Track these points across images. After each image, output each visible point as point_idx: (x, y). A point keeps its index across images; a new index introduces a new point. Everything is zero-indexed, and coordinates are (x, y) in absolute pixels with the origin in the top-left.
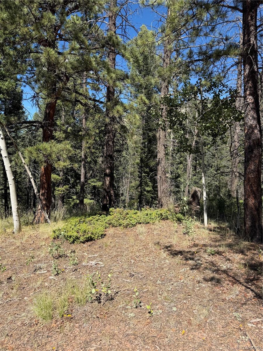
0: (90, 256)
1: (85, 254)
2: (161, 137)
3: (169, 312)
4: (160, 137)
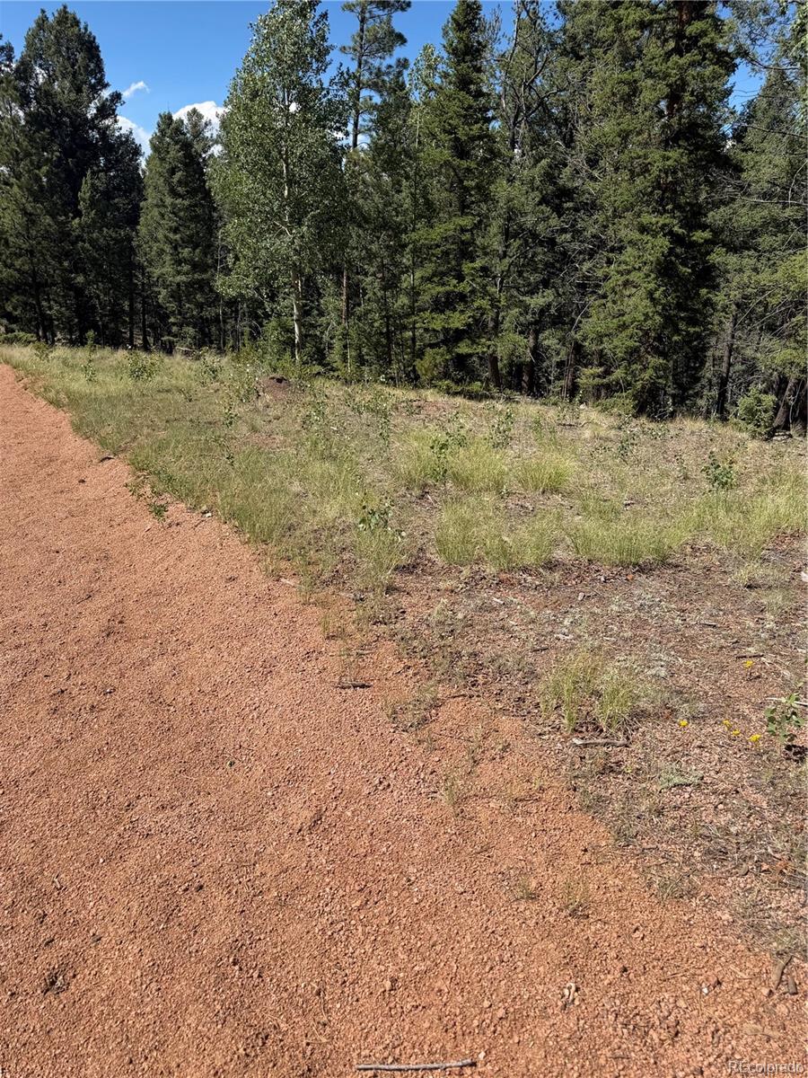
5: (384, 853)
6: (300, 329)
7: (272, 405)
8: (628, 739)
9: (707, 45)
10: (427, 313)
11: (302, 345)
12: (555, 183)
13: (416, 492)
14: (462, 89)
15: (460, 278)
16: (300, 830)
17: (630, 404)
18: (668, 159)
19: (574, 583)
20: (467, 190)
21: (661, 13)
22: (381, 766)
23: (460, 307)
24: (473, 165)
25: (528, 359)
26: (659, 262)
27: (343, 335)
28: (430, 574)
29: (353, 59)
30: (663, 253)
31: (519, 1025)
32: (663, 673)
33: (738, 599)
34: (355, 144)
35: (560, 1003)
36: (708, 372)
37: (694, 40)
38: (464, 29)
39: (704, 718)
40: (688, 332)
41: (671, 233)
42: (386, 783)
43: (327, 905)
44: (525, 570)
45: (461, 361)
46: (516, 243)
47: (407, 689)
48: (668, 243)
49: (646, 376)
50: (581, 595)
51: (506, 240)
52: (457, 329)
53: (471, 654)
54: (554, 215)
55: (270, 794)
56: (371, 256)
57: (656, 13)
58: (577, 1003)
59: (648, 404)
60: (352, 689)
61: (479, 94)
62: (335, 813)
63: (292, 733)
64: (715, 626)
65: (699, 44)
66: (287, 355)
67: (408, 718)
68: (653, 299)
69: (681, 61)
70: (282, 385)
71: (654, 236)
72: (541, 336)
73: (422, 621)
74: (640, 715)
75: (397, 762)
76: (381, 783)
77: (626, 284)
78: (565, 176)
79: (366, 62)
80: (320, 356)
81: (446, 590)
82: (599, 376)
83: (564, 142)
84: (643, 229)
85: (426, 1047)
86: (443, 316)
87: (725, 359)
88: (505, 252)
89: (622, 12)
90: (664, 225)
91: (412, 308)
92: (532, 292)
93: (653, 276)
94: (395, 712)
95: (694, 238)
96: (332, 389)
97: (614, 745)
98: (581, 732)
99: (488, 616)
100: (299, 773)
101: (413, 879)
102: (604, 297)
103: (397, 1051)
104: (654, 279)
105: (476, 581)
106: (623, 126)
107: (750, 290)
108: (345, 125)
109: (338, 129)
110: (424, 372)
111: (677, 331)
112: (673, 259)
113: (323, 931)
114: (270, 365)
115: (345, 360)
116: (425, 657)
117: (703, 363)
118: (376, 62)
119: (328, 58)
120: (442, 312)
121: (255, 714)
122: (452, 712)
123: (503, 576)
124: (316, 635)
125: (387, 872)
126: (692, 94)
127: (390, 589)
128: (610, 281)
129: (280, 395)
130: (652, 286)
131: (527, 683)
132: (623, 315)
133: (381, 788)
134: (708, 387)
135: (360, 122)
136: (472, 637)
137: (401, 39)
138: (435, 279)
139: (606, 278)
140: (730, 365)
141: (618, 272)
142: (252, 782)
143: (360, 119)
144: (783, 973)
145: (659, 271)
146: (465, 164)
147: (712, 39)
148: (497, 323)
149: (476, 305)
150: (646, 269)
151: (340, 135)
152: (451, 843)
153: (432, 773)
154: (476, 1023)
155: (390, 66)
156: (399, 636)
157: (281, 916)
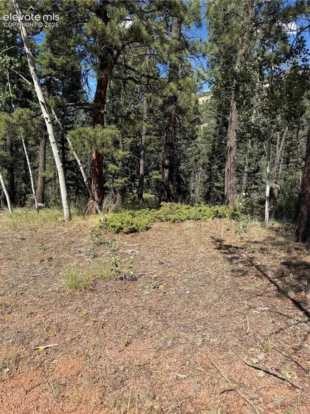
0: (129, 245)
1: (125, 243)
2: (233, 120)
3: (182, 294)
4: (231, 121)
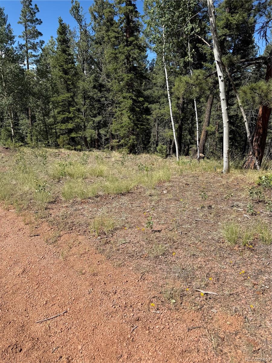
5: (43, 273)
6: (13, 131)
7: (4, 157)
8: (112, 235)
9: (135, 44)
10: (59, 124)
11: (15, 136)
12: (98, 82)
13: (57, 180)
14: (63, 53)
15: (70, 113)
16: (19, 275)
17: (127, 150)
18: (129, 76)
19: (104, 200)
20: (69, 85)
21: (121, 34)
22: (43, 254)
23: (71, 122)
24: (70, 77)
25: (97, 138)
26: (130, 107)
27: (30, 132)
28: (60, 203)
29: (24, 40)
30: (131, 104)
31: (78, 300)
32: (124, 219)
33: (147, 199)
34: (28, 68)
35: (88, 293)
36: (152, 140)
37: (131, 42)
38: (62, 34)
39: (133, 227)
40: (141, 128)
41: (132, 99)
42: (44, 257)
43: (28, 290)
44: (89, 198)
45: (73, 139)
46: (88, 101)
47: (52, 234)
48: (132, 101)
49: (131, 141)
50: (105, 203)
51: (85, 100)
52: (70, 128)
53: (72, 222)
54: (99, 92)
55: (9, 268)
56: (38, 106)
57: (119, 34)
58: (92, 292)
59: (133, 150)
60: (34, 237)
61: (69, 55)
62: (29, 268)
63: (15, 251)
64: (139, 206)
65: (133, 43)
66: (9, 140)
67: (51, 241)
68: (130, 118)
69: (128, 49)
70: (8, 150)
71: (127, 100)
72: (100, 130)
73: (57, 216)
74: (116, 229)
75: (48, 252)
76: (43, 257)
77: (121, 114)
78: (100, 81)
79: (29, 41)
80: (22, 139)
81: (65, 207)
82: (118, 142)
83: (99, 70)
84: (124, 98)
85: (55, 313)
86: (65, 125)
87: (157, 135)
88: (85, 104)
89: (109, 33)
90: (130, 96)
91: (55, 122)
92: (95, 116)
93: (129, 111)
94: (47, 240)
95: (139, 100)
96: (27, 150)
97: (109, 237)
98: (100, 235)
99: (78, 212)
100: (18, 261)
101: (51, 277)
102: (116, 118)
103: (48, 316)
104: (129, 112)
105: (74, 203)
106: (114, 67)
107: (159, 115)
108: (24, 62)
109: (21, 63)
110: (60, 143)
111: (138, 128)
112: (134, 106)
113: (27, 297)
114: (3, 143)
115: (32, 140)
116: (57, 225)
117: (150, 137)
118: (32, 41)
119: (14, 40)
120: (65, 123)
121: (3, 249)
122: (65, 237)
123: (83, 200)
124: (22, 224)
125: (44, 277)
126: (132, 58)
127: (46, 209)
128: (117, 113)
129: (7, 153)
130: (129, 114)
131: (87, 227)
132: (122, 123)
133: (43, 259)
134: (153, 144)
135: (29, 61)
136: (72, 218)
137: (40, 34)
138: (61, 113)
139: (116, 112)
140: (158, 137)
141: (119, 110)
142: (3, 266)
143: (29, 60)
144: (142, 277)
145: (130, 110)
146: (67, 77)
147: (136, 42)
148: (85, 127)
149: (76, 121)
150: (126, 109)
151: (22, 65)
152: (62, 267)
153: (58, 253)
154: (67, 303)
155: (37, 43)
156: (49, 221)
157: (14, 296)
